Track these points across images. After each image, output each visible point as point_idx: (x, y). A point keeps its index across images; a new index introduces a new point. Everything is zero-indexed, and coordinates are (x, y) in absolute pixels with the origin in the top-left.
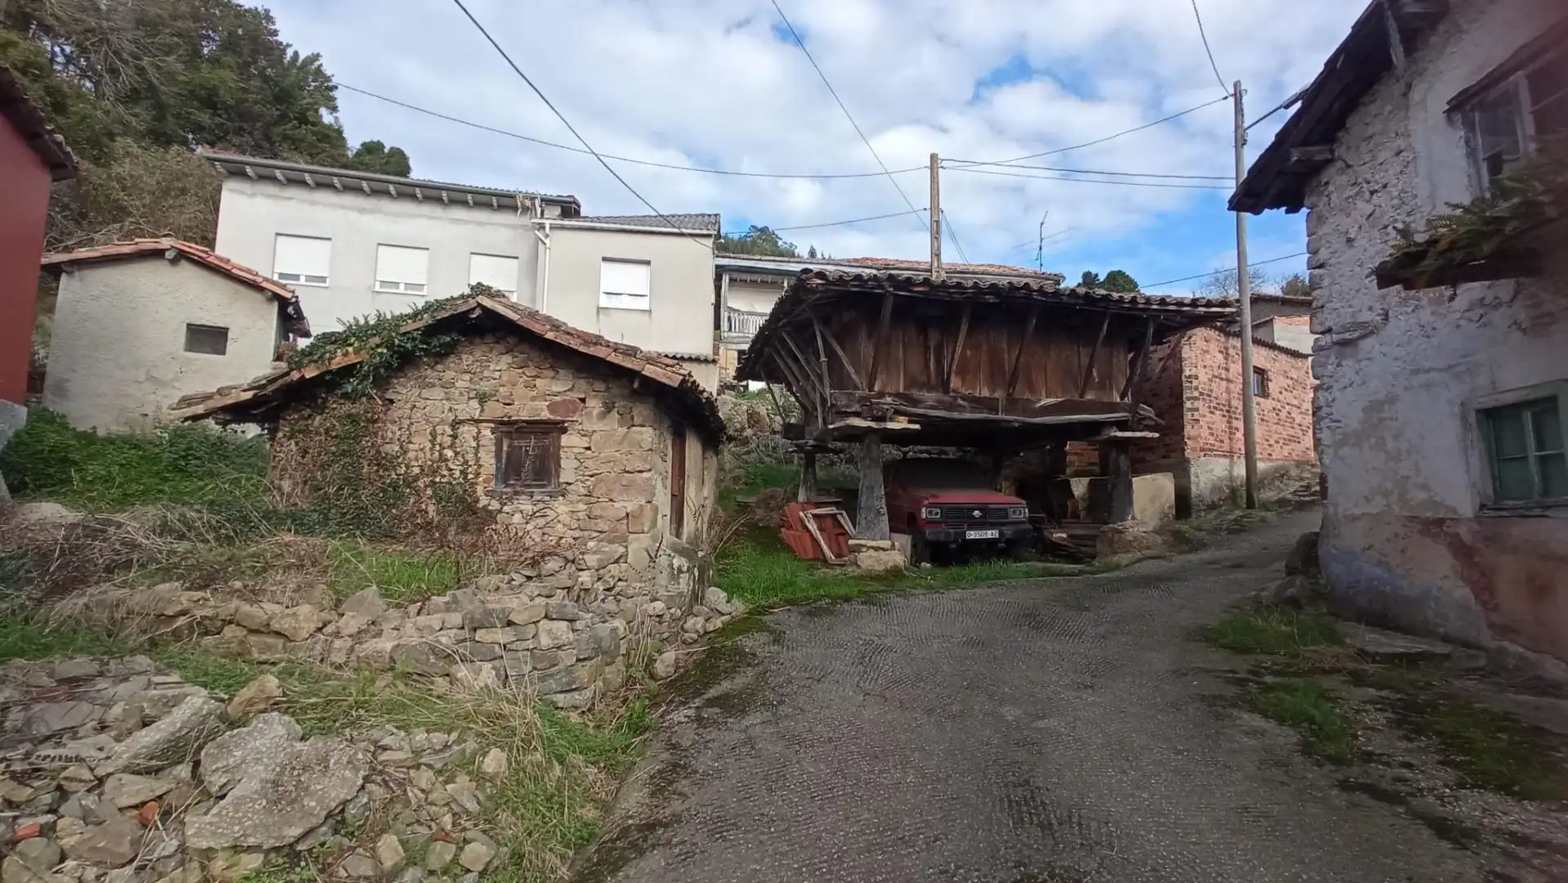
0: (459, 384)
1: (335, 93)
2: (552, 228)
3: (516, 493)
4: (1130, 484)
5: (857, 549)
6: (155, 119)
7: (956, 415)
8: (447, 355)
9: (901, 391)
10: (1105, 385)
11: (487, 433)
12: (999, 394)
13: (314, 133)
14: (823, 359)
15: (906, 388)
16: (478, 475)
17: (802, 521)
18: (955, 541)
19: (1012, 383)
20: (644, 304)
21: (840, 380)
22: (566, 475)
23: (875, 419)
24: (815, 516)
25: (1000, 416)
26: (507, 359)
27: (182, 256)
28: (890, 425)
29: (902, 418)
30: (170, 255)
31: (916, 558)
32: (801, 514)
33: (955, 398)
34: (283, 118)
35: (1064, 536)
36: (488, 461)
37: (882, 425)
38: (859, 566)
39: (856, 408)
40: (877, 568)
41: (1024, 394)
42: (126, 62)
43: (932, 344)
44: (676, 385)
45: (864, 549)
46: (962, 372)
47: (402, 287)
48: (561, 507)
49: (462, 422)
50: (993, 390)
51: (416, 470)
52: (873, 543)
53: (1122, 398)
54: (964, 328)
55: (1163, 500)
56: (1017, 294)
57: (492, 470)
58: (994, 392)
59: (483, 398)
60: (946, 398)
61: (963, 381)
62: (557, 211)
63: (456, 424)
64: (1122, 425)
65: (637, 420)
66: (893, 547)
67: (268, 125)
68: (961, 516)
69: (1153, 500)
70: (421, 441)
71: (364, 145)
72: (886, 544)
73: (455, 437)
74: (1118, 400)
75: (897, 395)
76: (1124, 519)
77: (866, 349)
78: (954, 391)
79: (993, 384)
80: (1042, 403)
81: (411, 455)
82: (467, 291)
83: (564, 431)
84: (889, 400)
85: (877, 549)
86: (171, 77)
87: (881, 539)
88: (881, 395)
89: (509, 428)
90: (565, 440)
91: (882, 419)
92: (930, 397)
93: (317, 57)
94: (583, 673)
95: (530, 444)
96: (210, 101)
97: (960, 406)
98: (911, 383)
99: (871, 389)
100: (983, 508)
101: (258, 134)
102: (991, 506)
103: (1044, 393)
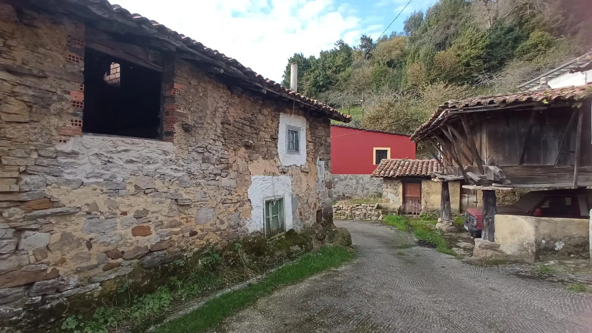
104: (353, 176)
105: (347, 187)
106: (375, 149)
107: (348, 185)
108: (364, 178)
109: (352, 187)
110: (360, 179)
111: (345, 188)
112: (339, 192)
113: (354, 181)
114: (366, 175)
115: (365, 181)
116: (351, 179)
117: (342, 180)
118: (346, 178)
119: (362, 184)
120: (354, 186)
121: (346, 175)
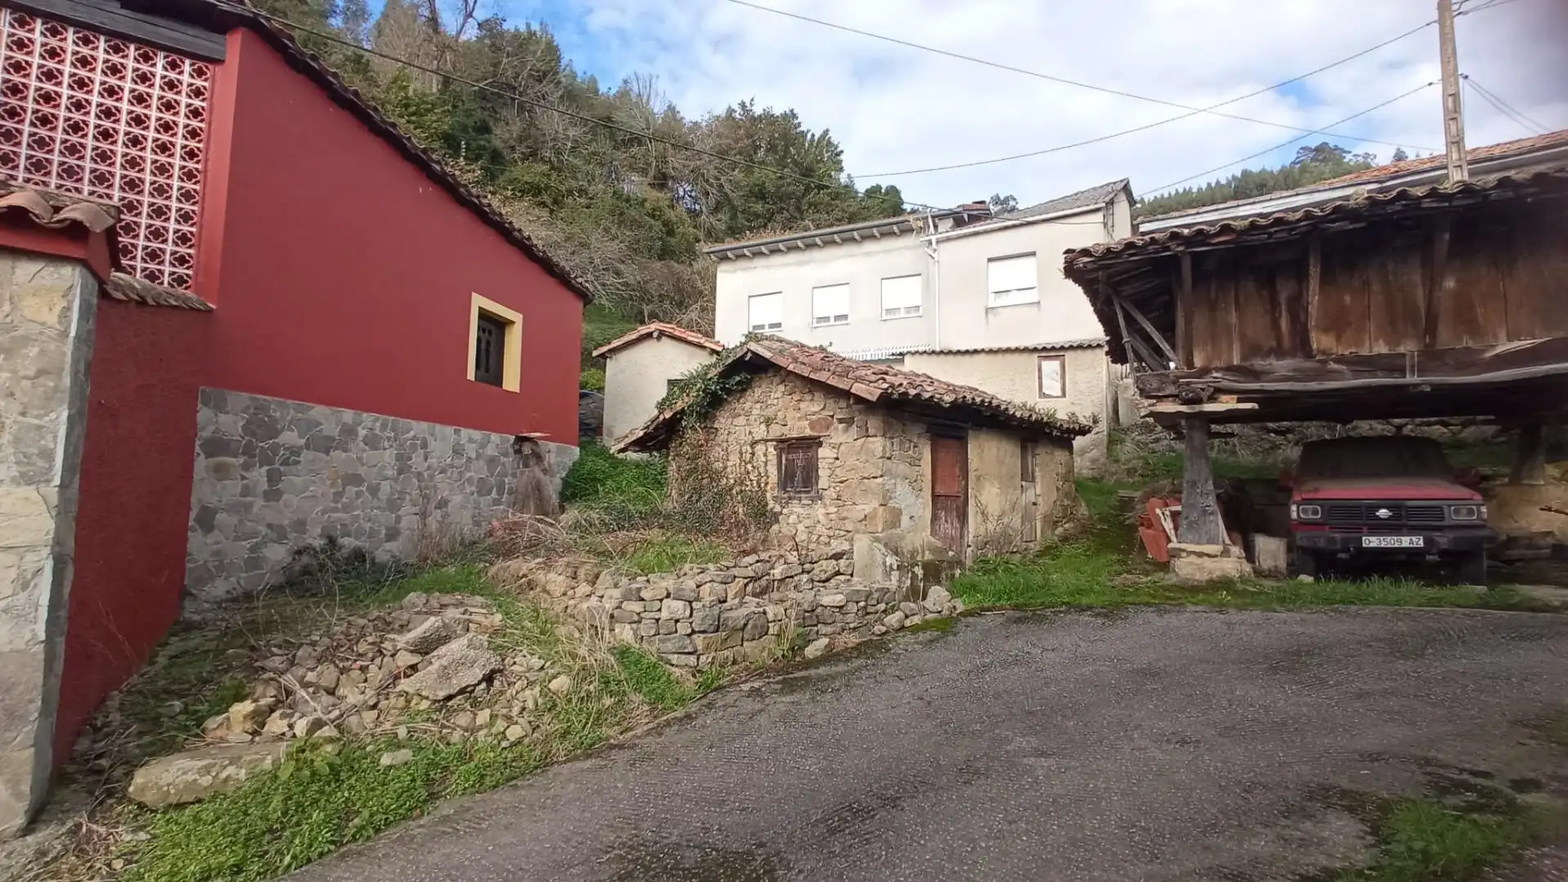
0: (755, 412)
1: (842, 157)
2: (938, 242)
3: (790, 498)
5: (1176, 554)
6: (731, 219)
7: (1314, 386)
8: (745, 390)
9: (1236, 362)
11: (771, 449)
13: (829, 194)
15: (1244, 358)
16: (767, 484)
19: (1431, 329)
20: (1031, 296)
22: (823, 483)
23: (1186, 402)
25: (1410, 379)
26: (781, 388)
27: (662, 334)
28: (1209, 407)
29: (1224, 398)
30: (655, 335)
32: (1158, 511)
33: (1324, 362)
34: (808, 189)
36: (773, 471)
37: (1197, 408)
38: (1177, 574)
39: (1171, 390)
40: (1197, 577)
41: (1446, 338)
42: (711, 185)
43: (1283, 297)
44: (874, 399)
45: (1184, 554)
46: (1337, 324)
47: (832, 320)
48: (819, 511)
49: (756, 442)
50: (1392, 341)
51: (732, 481)
52: (1198, 548)
54: (1314, 271)
56: (1390, 209)
57: (775, 480)
58: (1398, 344)
59: (768, 422)
60: (1309, 364)
61: (1338, 339)
62: (950, 222)
63: (754, 444)
65: (871, 431)
66: (1225, 553)
67: (798, 200)
68: (1361, 516)
70: (734, 459)
71: (867, 191)
72: (1216, 549)
73: (753, 454)
75: (1229, 369)
78: (1321, 352)
79: (1393, 333)
80: (1500, 349)
81: (729, 469)
82: (743, 339)
83: (820, 444)
84: (1213, 376)
85: (1201, 555)
86: (737, 186)
87: (1209, 542)
88: (1204, 371)
89: (787, 445)
90: (821, 451)
91: (1199, 401)
92: (1279, 365)
93: (826, 132)
94: (699, 640)
95: (799, 457)
96: (761, 194)
97: (1329, 371)
98: (1252, 350)
99: (1189, 365)
100: (1395, 505)
101: (792, 209)
102: (1410, 503)
103: (1503, 335)
104: (384, 427)
105: (352, 490)
106: (478, 301)
107: (356, 480)
108: (433, 444)
109: (374, 491)
110: (414, 447)
111: (338, 496)
112: (300, 526)
113: (389, 456)
114: (438, 428)
115: (433, 461)
116: (372, 442)
117: (326, 445)
118: (349, 431)
119: (419, 475)
120: (386, 487)
121: (348, 415)
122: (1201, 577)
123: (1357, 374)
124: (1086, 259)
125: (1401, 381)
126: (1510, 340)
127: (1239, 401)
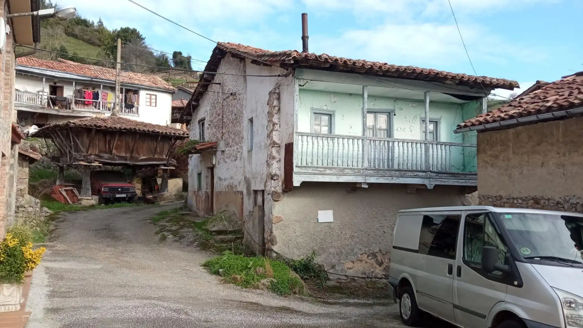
4: (167, 182)
5: (81, 199)
7: (114, 161)
9: (97, 153)
10: (161, 153)
12: (128, 155)
14: (72, 144)
15: (99, 153)
17: (60, 191)
18: (113, 198)
19: (132, 152)
21: (77, 150)
23: (88, 162)
24: (65, 190)
25: (128, 162)
28: (93, 164)
29: (96, 162)
31: (100, 203)
32: (60, 189)
33: (114, 156)
35: (152, 197)
37: (90, 164)
38: (81, 204)
39: (82, 158)
40: (87, 205)
41: (135, 155)
43: (108, 139)
45: (83, 199)
46: (117, 149)
52: (87, 198)
53: (166, 157)
54: (117, 137)
55: (178, 186)
58: (126, 154)
60: (111, 156)
61: (117, 151)
64: (165, 165)
66: (92, 199)
68: (114, 190)
69: (175, 186)
72: (90, 198)
74: (165, 157)
75: (96, 155)
76: (164, 191)
77: (86, 141)
78: (114, 154)
79: (126, 152)
80: (141, 158)
84: (93, 156)
85: (87, 199)
88: (90, 155)
92: (106, 156)
97: (115, 158)
98: (100, 151)
99: (87, 153)
100: (122, 188)
102: (124, 187)
103: (142, 155)
122: (88, 205)
123: (120, 160)
124: (73, 125)
125: (127, 162)
126: (143, 156)
127: (99, 163)
